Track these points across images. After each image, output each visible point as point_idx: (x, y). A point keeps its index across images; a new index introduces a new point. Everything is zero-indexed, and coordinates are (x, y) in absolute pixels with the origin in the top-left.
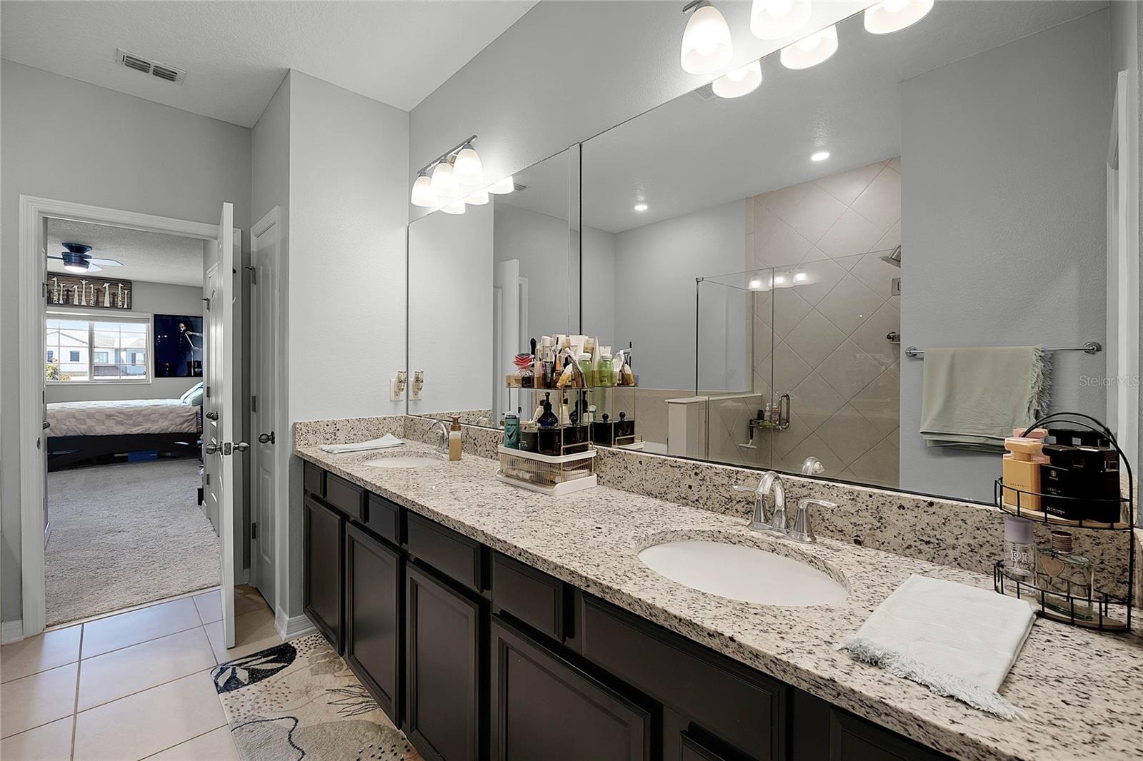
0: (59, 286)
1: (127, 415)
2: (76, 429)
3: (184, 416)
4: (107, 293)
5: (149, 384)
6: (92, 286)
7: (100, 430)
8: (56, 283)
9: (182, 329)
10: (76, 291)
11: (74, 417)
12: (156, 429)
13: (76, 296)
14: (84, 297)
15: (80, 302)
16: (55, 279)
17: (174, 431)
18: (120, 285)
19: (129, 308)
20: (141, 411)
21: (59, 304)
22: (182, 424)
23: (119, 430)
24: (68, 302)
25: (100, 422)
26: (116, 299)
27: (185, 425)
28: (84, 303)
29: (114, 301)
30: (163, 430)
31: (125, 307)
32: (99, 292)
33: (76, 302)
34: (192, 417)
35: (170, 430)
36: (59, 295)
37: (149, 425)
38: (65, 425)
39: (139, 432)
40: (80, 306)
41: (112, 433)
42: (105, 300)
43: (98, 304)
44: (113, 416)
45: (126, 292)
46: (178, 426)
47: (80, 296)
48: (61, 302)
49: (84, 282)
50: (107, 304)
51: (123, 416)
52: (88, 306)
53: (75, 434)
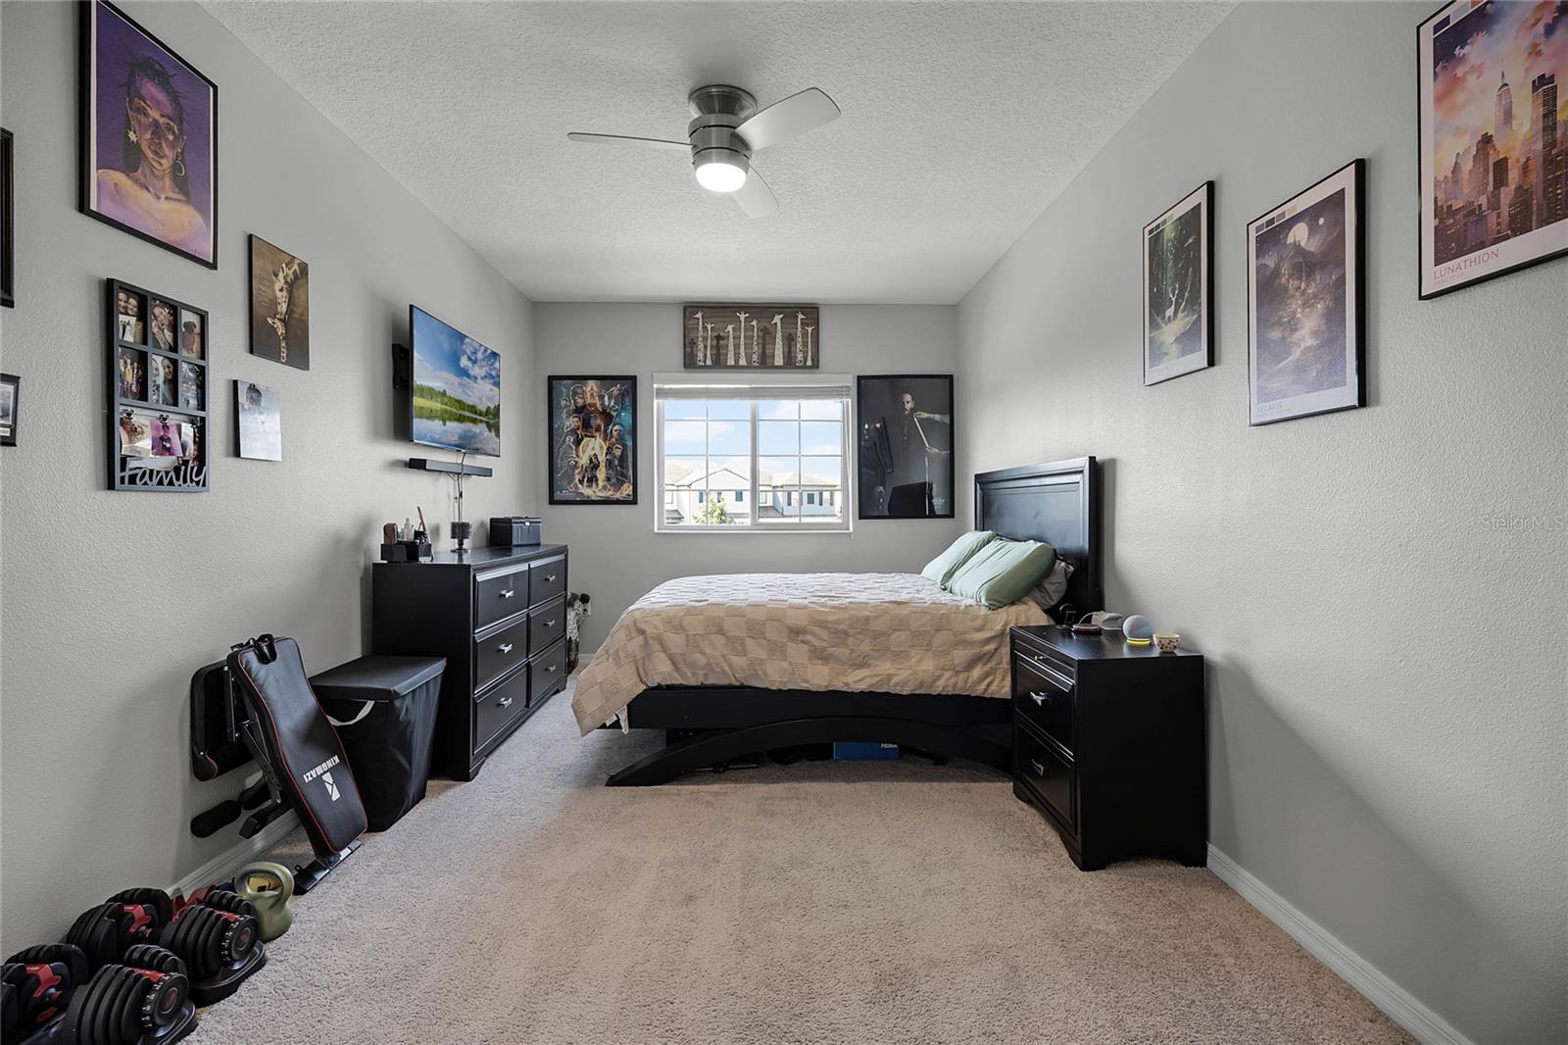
0: (705, 328)
1: (834, 632)
2: (727, 669)
3: (972, 644)
4: (779, 335)
5: (850, 534)
6: (754, 323)
7: (776, 675)
8: (701, 323)
9: (909, 406)
10: (731, 336)
11: (721, 631)
12: (905, 683)
13: (731, 347)
14: (742, 347)
15: (737, 360)
16: (699, 315)
17: (950, 691)
18: (800, 316)
19: (816, 365)
20: (867, 619)
21: (705, 367)
22: (970, 665)
23: (818, 678)
24: (719, 363)
25: (776, 649)
26: (793, 349)
27: (977, 672)
28: (743, 362)
29: (790, 352)
30: (922, 685)
31: (809, 363)
32: (767, 335)
33: (731, 362)
34: (992, 646)
35: (938, 688)
36: (705, 347)
37: (885, 667)
38: (703, 653)
39: (863, 686)
40: (737, 367)
41: (804, 686)
42: (777, 352)
43: (765, 363)
44: (804, 632)
45: (810, 329)
46: (957, 673)
47: (737, 347)
48: (709, 362)
49: (742, 317)
50: (779, 361)
51: (825, 635)
52: (749, 367)
53: (724, 682)
